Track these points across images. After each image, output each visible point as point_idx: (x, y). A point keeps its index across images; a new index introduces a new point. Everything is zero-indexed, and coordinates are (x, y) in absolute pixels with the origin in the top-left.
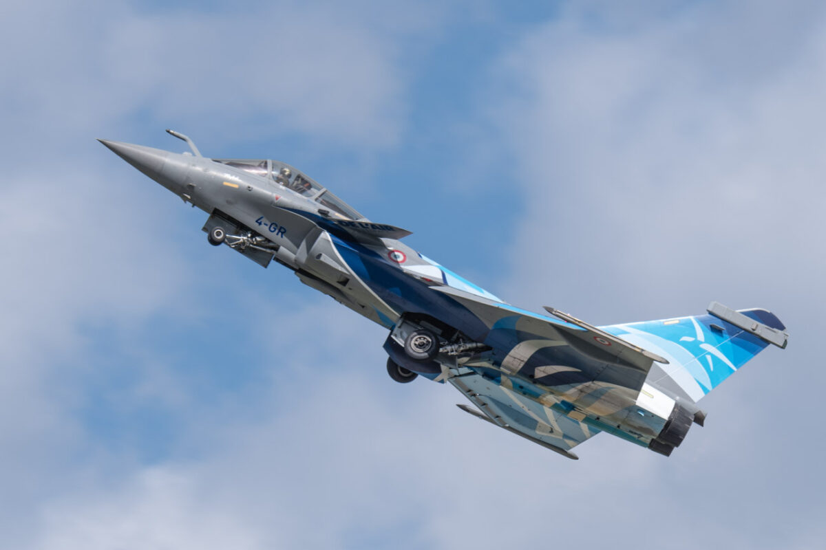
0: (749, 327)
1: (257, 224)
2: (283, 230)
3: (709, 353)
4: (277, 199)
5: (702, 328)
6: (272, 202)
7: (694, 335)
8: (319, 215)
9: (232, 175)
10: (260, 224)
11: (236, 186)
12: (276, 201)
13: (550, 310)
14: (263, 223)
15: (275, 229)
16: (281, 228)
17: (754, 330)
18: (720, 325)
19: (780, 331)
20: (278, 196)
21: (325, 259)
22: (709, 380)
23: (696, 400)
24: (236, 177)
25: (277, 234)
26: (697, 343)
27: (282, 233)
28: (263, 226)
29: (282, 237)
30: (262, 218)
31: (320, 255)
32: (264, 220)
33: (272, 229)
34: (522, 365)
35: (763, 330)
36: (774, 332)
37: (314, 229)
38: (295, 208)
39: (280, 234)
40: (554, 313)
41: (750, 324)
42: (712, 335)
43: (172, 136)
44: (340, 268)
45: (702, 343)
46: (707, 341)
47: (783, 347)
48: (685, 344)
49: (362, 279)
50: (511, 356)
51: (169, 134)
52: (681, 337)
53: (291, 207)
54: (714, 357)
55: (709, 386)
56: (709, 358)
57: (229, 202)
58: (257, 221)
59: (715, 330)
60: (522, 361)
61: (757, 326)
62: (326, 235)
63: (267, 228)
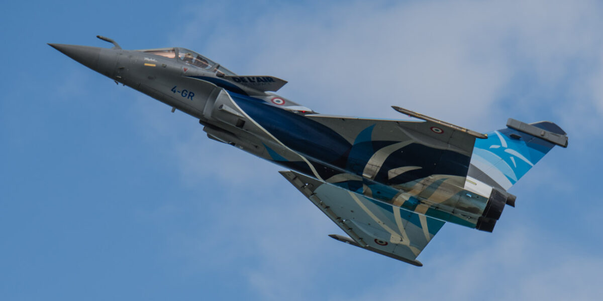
0: (538, 134)
1: (173, 92)
2: (192, 95)
3: (513, 156)
4: (185, 70)
5: (505, 138)
6: (182, 74)
7: (499, 143)
8: (218, 78)
9: (150, 58)
10: (175, 92)
11: (154, 65)
12: (185, 73)
13: (397, 109)
14: (176, 91)
15: (186, 95)
16: (190, 93)
17: (542, 135)
18: (517, 134)
19: (562, 136)
20: (186, 67)
21: (226, 108)
22: (514, 174)
23: (506, 189)
24: (153, 59)
25: (188, 98)
26: (503, 149)
27: (192, 97)
28: (177, 93)
29: (192, 99)
30: (175, 87)
31: (222, 106)
32: (177, 89)
33: (184, 95)
34: (378, 170)
35: (549, 136)
36: (558, 136)
37: (215, 89)
38: (200, 75)
39: (190, 97)
40: (400, 110)
41: (540, 132)
42: (513, 143)
43: (101, 40)
44: (238, 114)
45: (505, 148)
46: (509, 147)
47: (565, 147)
48: (493, 150)
49: (254, 120)
50: (370, 164)
51: (99, 39)
52: (491, 145)
53: (197, 75)
54: (516, 158)
55: (515, 178)
56: (512, 158)
57: (150, 78)
58: (172, 90)
59: (514, 138)
60: (378, 167)
61: (545, 133)
62: (224, 92)
63: (180, 94)
